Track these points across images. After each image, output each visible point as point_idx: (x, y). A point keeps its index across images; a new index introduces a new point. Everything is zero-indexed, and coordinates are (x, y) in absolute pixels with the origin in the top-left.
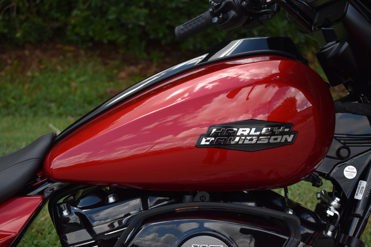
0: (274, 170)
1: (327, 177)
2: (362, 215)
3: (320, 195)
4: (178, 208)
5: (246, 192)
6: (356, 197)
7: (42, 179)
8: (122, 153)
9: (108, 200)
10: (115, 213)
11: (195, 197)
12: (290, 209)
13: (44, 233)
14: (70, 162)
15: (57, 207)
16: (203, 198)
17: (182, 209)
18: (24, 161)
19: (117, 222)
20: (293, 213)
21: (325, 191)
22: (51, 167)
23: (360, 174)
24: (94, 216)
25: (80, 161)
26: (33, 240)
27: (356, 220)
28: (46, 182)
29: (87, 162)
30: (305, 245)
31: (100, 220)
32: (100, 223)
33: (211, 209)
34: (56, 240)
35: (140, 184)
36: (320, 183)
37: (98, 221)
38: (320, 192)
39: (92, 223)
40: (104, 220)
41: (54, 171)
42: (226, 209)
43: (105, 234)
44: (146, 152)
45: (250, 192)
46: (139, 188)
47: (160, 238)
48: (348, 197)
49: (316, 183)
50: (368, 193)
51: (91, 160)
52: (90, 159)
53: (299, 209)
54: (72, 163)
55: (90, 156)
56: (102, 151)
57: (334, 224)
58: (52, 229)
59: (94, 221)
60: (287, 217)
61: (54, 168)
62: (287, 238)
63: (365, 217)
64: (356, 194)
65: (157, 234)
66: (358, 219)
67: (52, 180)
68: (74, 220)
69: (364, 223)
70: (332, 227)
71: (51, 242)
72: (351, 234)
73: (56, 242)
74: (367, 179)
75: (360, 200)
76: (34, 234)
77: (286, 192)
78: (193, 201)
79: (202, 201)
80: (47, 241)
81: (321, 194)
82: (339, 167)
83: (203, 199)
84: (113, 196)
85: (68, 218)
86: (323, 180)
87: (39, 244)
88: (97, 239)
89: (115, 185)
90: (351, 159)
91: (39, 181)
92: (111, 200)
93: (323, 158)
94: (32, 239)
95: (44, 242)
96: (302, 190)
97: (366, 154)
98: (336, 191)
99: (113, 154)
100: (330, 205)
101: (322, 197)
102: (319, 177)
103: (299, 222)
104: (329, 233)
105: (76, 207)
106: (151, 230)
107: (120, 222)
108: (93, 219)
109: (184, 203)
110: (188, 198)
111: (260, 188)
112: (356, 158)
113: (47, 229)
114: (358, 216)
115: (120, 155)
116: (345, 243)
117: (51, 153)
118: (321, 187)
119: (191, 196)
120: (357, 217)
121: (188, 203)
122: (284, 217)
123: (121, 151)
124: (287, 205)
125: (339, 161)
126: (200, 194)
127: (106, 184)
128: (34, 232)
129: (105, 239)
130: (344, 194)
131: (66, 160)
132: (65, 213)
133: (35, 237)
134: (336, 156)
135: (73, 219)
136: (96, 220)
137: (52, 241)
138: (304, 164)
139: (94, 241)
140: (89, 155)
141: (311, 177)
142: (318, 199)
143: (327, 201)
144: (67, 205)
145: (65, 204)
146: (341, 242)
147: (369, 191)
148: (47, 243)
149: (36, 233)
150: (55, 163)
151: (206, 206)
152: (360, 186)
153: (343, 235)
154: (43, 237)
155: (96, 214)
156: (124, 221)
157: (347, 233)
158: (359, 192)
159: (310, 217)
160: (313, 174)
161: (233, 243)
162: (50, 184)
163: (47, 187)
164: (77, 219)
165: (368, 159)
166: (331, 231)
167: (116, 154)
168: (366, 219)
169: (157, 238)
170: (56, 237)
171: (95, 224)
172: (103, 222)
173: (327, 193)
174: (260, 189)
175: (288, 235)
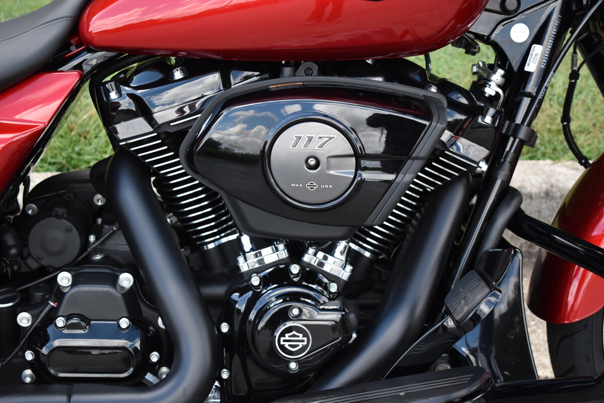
0: (410, 30)
1: (487, 40)
2: (534, 94)
3: (477, 67)
4: (274, 84)
5: (369, 62)
6: (527, 69)
7: (77, 47)
8: (190, 8)
9: (173, 75)
10: (184, 95)
11: (298, 70)
12: (433, 86)
13: (88, 137)
14: (117, 22)
15: (102, 87)
16: (308, 71)
17: (279, 86)
18: (51, 21)
19: (187, 107)
20: (438, 90)
21: (484, 63)
22: (90, 30)
23: (533, 35)
24: (155, 100)
25: (132, 20)
26: (74, 147)
27: (526, 101)
28: (84, 51)
29: (142, 22)
30: (453, 135)
31: (163, 105)
32: (163, 109)
33: (321, 85)
34: (107, 146)
35: (218, 52)
36: (475, 48)
37: (160, 107)
38: (476, 64)
39: (152, 109)
40: (169, 104)
41: (94, 35)
42: (342, 86)
43: (171, 124)
44: (225, 6)
45: (376, 62)
46: (218, 57)
47: (249, 131)
48: (516, 69)
49: (470, 49)
50: (544, 62)
51: (147, 18)
52: (145, 17)
53: (446, 86)
54: (120, 23)
55: (144, 13)
56: (162, 6)
57: (495, 107)
58: (100, 131)
59: (155, 106)
60: (428, 96)
61: (93, 32)
62: (427, 123)
63: (540, 97)
64: (527, 64)
65: (246, 126)
66: (529, 99)
67: (92, 48)
68: (126, 106)
69: (537, 104)
70: (492, 111)
71: (99, 149)
72: (519, 120)
73: (106, 149)
74: (543, 42)
75: (533, 73)
76: (74, 139)
77: (428, 61)
78: (294, 75)
79: (307, 75)
80: (93, 148)
81: (479, 67)
82: (503, 26)
83: (309, 73)
84: (181, 69)
85: (118, 103)
86: (481, 45)
87: (82, 152)
88: (160, 132)
89: (182, 53)
90: (521, 14)
91: (74, 50)
92: (178, 75)
93: (480, 12)
94: (72, 145)
95: (88, 148)
96: (454, 74)
97: (542, 5)
98: (499, 63)
99: (178, 10)
100: (490, 81)
101: (480, 71)
102: (475, 40)
103: (445, 103)
104: (488, 120)
105: (129, 86)
106: (236, 120)
107: (192, 107)
108: (154, 104)
109: (283, 77)
110: (287, 71)
111: (390, 54)
112: (529, 11)
113: (92, 131)
114: (529, 95)
115: (188, 11)
116: (510, 134)
117: (90, 9)
118: (477, 55)
119: (292, 68)
120: (528, 97)
121: (288, 78)
122: (424, 96)
123: (189, 5)
124: (428, 80)
125: (504, 17)
126: (304, 65)
127: (170, 53)
128: (74, 135)
129: (171, 131)
130: (510, 65)
131: (111, 19)
132: (113, 96)
133: (77, 142)
134: (499, 9)
135: (124, 104)
136: (157, 104)
137: (101, 147)
138: (453, 21)
139: (156, 134)
140: (144, 11)
141: (464, 41)
142: (474, 73)
143: (485, 75)
144: (115, 84)
145: (113, 83)
146: (504, 132)
147: (545, 59)
148: (93, 151)
149: (78, 137)
150: (95, 25)
151: (313, 82)
152: (532, 53)
153: (507, 123)
154: (87, 142)
155: (158, 97)
156: (197, 105)
157: (513, 119)
158: (532, 61)
159: (461, 97)
160: (466, 35)
161: (351, 133)
162: (89, 54)
163: (86, 59)
164: (130, 103)
165: (545, 13)
166: (491, 116)
167: (183, 10)
168: (540, 99)
169: (245, 131)
170: (107, 141)
171: (155, 110)
172: (167, 107)
173: (487, 66)
174: (390, 56)
175: (430, 119)
